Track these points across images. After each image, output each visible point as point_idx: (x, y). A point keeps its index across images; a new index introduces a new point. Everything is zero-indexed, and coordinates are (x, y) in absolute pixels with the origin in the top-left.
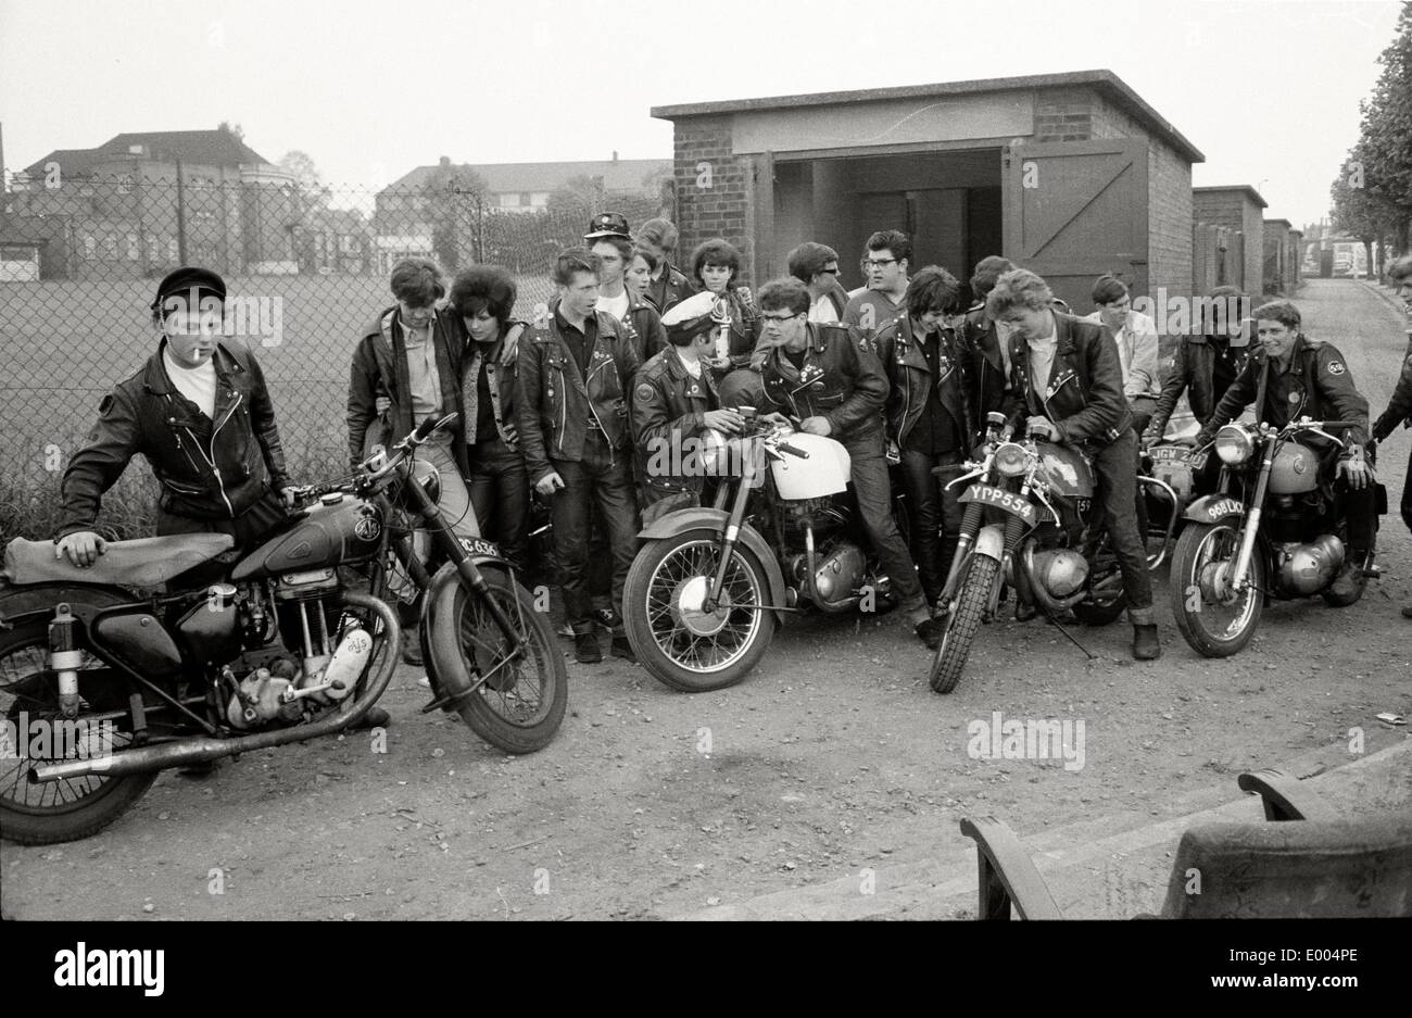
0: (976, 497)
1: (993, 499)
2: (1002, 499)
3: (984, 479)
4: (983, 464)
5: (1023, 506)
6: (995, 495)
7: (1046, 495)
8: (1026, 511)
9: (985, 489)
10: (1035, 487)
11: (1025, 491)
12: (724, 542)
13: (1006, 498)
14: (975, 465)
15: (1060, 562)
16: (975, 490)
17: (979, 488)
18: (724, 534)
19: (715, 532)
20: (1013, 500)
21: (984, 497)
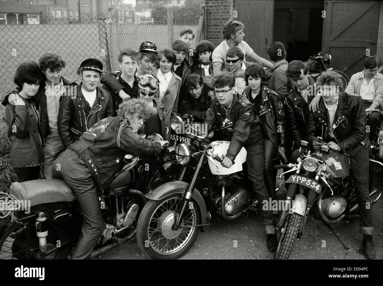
0: (294, 181)
1: (302, 182)
2: (306, 181)
3: (298, 172)
4: (297, 165)
5: (316, 185)
6: (303, 180)
7: (327, 179)
8: (318, 188)
9: (298, 177)
10: (322, 176)
11: (317, 178)
12: (185, 199)
13: (308, 181)
14: (294, 165)
15: (334, 204)
16: (293, 177)
17: (295, 177)
18: (185, 195)
19: (181, 194)
20: (311, 183)
21: (297, 181)
